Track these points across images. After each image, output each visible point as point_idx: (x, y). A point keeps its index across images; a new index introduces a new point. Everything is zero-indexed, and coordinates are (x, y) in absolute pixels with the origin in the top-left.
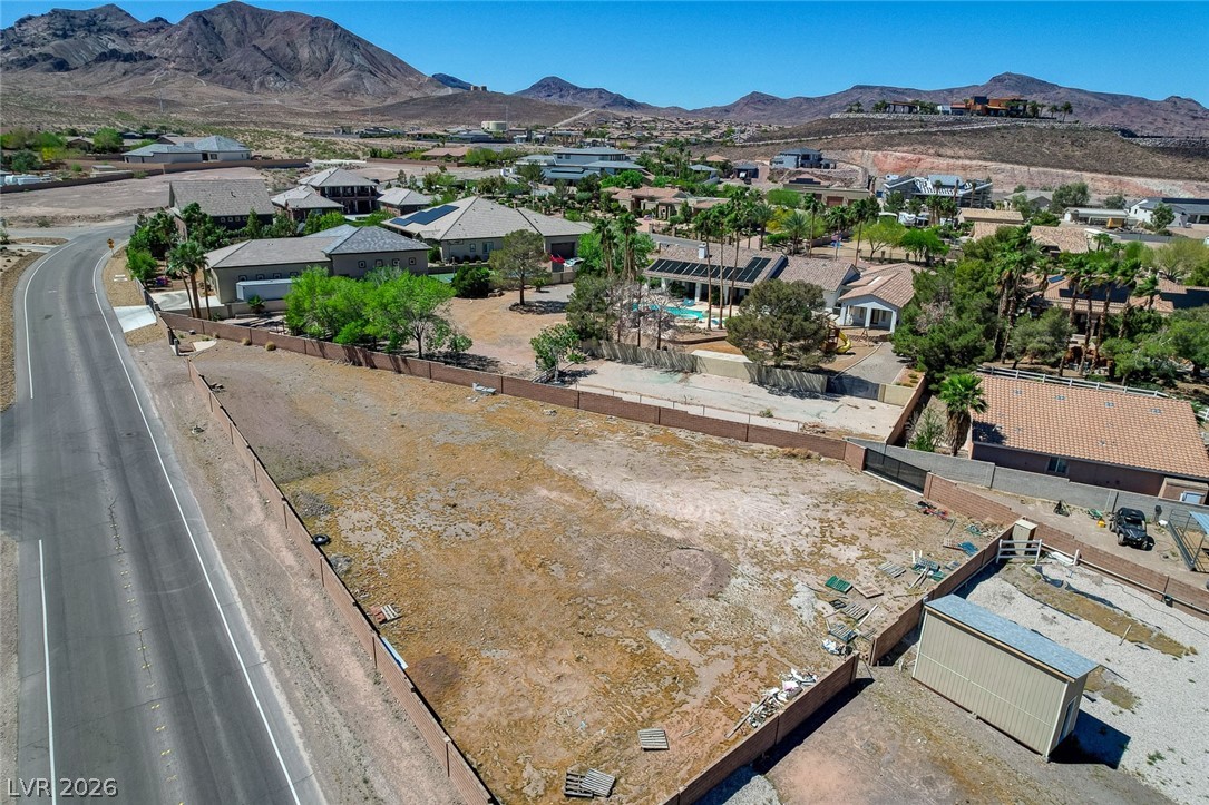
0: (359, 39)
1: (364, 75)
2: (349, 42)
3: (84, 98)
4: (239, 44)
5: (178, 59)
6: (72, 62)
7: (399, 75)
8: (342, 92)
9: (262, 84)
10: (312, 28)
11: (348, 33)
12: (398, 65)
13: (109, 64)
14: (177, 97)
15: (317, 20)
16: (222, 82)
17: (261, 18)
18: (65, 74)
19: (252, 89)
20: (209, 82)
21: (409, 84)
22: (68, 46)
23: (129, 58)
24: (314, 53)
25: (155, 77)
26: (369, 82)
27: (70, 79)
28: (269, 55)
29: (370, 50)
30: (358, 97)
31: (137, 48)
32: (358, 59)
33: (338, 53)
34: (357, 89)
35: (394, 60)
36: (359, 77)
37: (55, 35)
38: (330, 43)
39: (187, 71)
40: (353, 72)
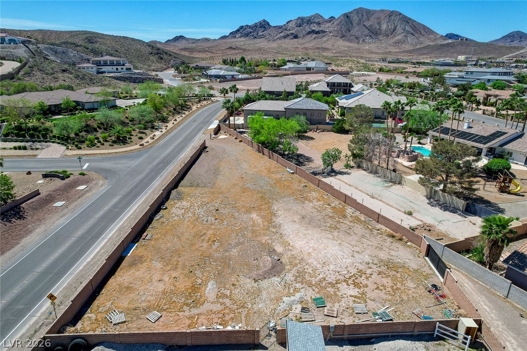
0: (410, 19)
1: (408, 35)
2: (405, 21)
3: (298, 48)
4: (358, 24)
5: (334, 32)
6: (300, 35)
7: (426, 35)
8: (397, 43)
9: (363, 40)
10: (390, 16)
11: (405, 17)
12: (426, 30)
13: (310, 35)
14: (330, 46)
15: (392, 12)
16: (348, 40)
17: (369, 13)
18: (296, 40)
19: (359, 43)
20: (344, 40)
21: (430, 39)
22: (300, 30)
23: (317, 33)
24: (388, 26)
25: (325, 39)
26: (410, 39)
27: (297, 42)
28: (369, 28)
29: (414, 24)
30: (404, 46)
31: (321, 29)
32: (407, 28)
33: (399, 26)
34: (404, 41)
35: (424, 27)
37: (297, 26)
38: (396, 21)
39: (336, 36)
40: (404, 34)
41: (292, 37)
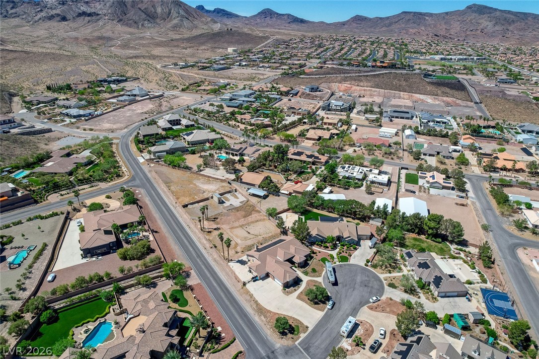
0: (181, 2)
1: (183, 19)
2: (177, 4)
3: (77, 38)
4: (133, 7)
5: (109, 15)
6: (68, 17)
7: (198, 18)
8: (175, 27)
9: (143, 25)
12: (197, 13)
13: (82, 18)
14: (109, 34)
16: (127, 25)
18: (66, 23)
19: (138, 27)
20: (122, 24)
21: (202, 22)
22: (65, 10)
23: (90, 15)
24: (163, 10)
25: (101, 23)
26: (186, 23)
27: (68, 25)
28: (145, 11)
29: (186, 7)
30: (181, 30)
31: (93, 10)
32: (182, 13)
33: (173, 9)
34: (181, 25)
36: (182, 21)
37: (59, 4)
38: (170, 4)
39: (113, 20)
40: (179, 18)
41: (58, 18)
